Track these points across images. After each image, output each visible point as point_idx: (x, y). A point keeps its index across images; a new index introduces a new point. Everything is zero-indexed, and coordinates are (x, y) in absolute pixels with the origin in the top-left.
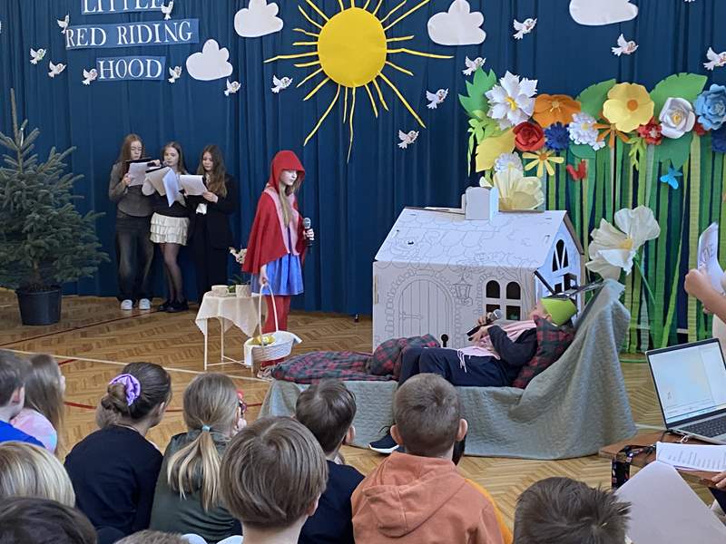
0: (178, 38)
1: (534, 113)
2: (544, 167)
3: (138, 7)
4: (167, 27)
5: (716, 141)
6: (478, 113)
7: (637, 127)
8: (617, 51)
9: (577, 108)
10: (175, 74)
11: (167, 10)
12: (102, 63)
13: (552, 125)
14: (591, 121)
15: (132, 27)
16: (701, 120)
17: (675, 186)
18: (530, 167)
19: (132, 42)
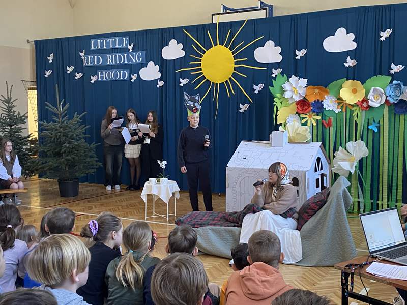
0: (136, 60)
1: (306, 95)
2: (311, 121)
3: (117, 46)
4: (130, 55)
5: (396, 108)
6: (278, 95)
7: (356, 101)
8: (346, 65)
9: (327, 92)
10: (134, 77)
11: (130, 47)
12: (100, 72)
13: (315, 101)
14: (334, 99)
15: (114, 55)
16: (388, 98)
17: (376, 130)
18: (303, 121)
19: (114, 63)
